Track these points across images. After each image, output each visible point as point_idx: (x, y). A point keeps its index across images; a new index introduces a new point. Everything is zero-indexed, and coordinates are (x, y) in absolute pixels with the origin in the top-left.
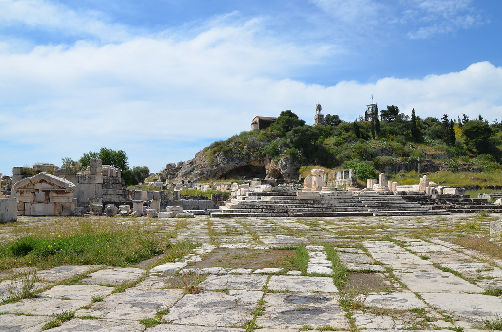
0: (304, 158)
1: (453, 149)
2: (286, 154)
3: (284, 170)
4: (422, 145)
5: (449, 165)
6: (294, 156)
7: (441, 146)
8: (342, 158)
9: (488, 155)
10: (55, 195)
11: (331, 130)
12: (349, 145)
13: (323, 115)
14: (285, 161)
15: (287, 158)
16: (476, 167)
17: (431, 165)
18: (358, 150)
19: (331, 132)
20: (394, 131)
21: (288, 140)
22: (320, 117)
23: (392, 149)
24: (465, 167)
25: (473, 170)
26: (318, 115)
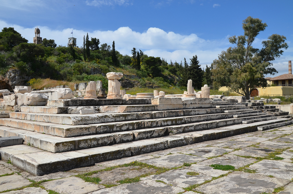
0: (31, 71)
1: (140, 73)
2: (13, 66)
3: (12, 81)
4: (119, 68)
5: (140, 83)
6: (22, 69)
7: (132, 70)
8: (65, 73)
9: (161, 78)
11: (52, 50)
12: (69, 64)
13: (41, 38)
14: (14, 73)
15: (16, 70)
16: (156, 85)
17: (129, 82)
18: (78, 68)
19: (52, 52)
20: (99, 56)
21: (15, 54)
22: (39, 39)
23: (101, 69)
24: (151, 85)
25: (155, 87)
26: (38, 37)
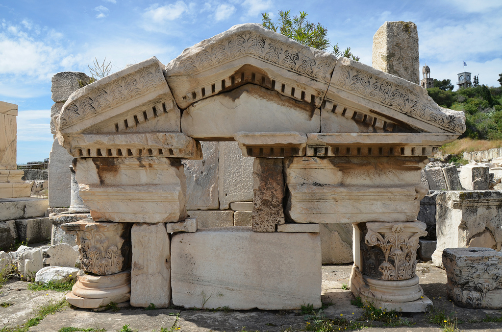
10: (325, 172)
13: (432, 79)
22: (429, 81)
26: (427, 79)
